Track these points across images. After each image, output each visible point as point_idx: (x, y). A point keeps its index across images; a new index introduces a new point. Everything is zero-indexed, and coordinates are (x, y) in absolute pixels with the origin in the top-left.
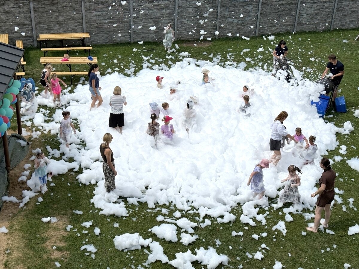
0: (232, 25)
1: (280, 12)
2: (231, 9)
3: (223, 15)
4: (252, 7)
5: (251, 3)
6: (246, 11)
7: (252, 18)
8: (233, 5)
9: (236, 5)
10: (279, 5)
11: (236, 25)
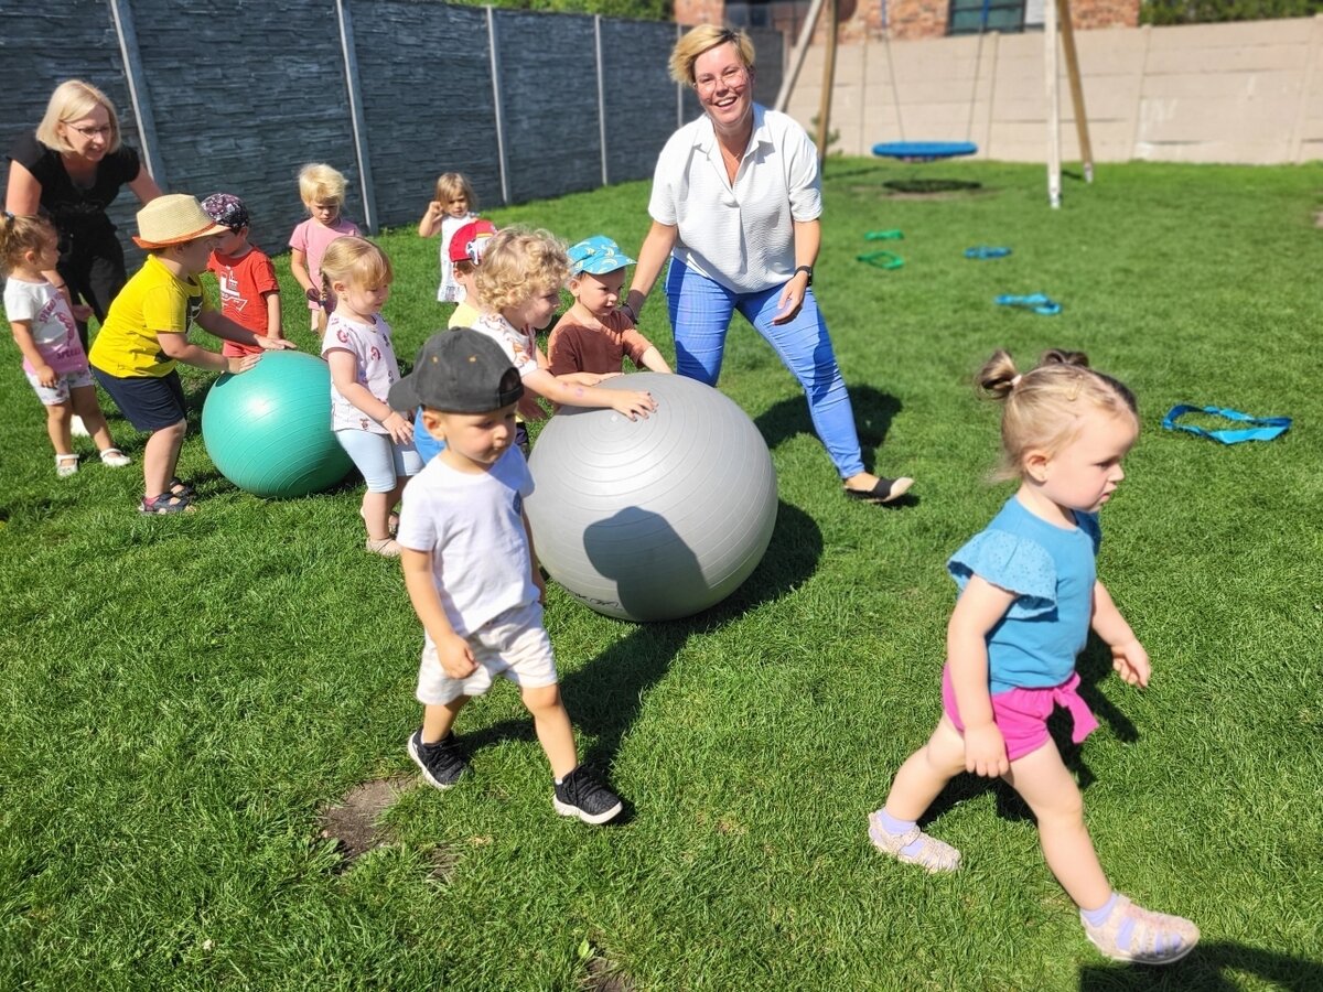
0: (238, 176)
1: (437, 103)
2: (207, 73)
3: (170, 113)
4: (315, 68)
5: (303, 42)
6: (290, 89)
7: (327, 132)
8: (214, 49)
9: (231, 46)
10: (426, 61)
11: (261, 176)
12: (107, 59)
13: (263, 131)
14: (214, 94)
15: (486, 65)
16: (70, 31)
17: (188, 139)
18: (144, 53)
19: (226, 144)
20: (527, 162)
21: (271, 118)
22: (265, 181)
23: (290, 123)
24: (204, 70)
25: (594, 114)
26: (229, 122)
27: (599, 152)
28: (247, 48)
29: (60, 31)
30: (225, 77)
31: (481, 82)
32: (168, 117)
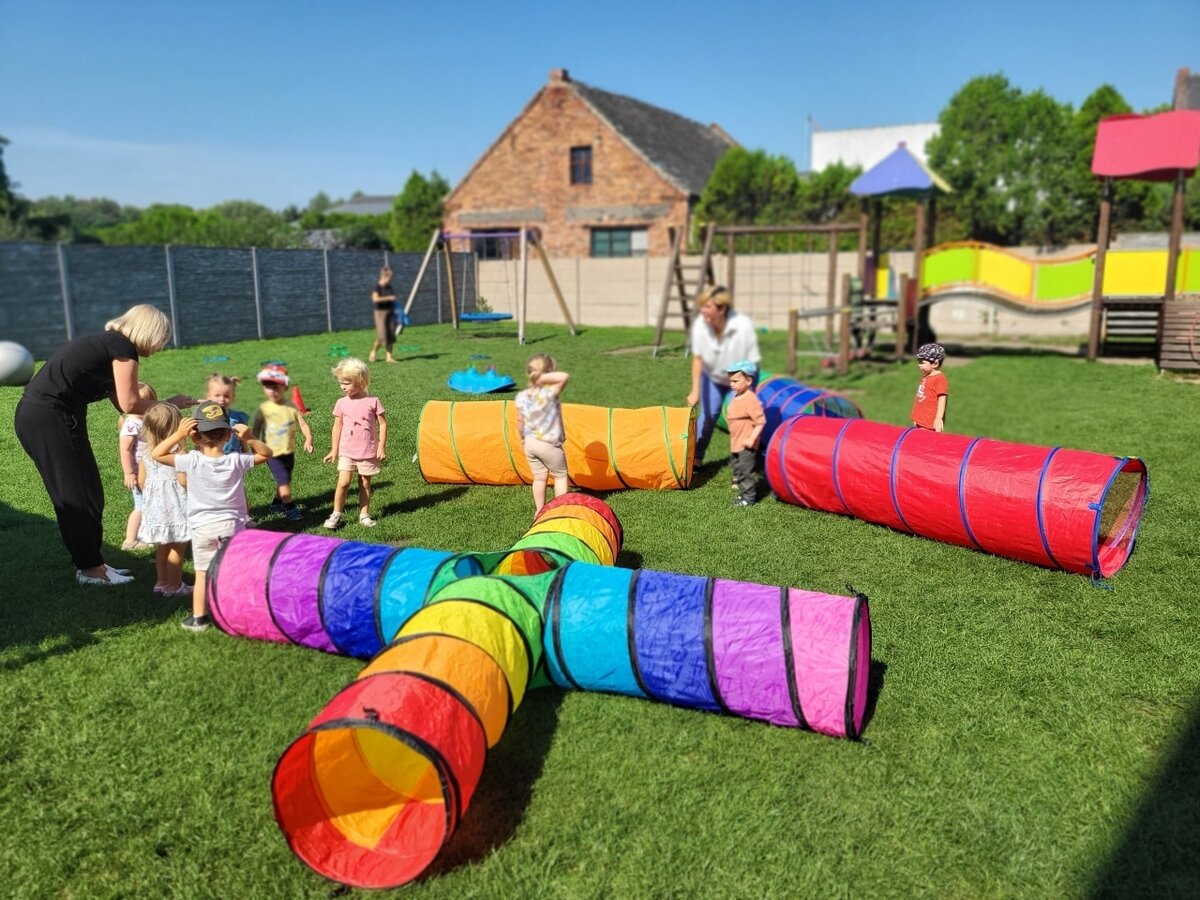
1: (220, 291)
2: (98, 279)
5: (147, 266)
12: (54, 275)
14: (101, 288)
15: (250, 274)
16: (40, 266)
17: (87, 306)
18: (70, 272)
19: (104, 307)
20: (275, 319)
25: (322, 297)
26: (107, 299)
27: (326, 315)
28: (120, 269)
29: (36, 266)
30: (107, 281)
31: (247, 281)
32: (79, 297)
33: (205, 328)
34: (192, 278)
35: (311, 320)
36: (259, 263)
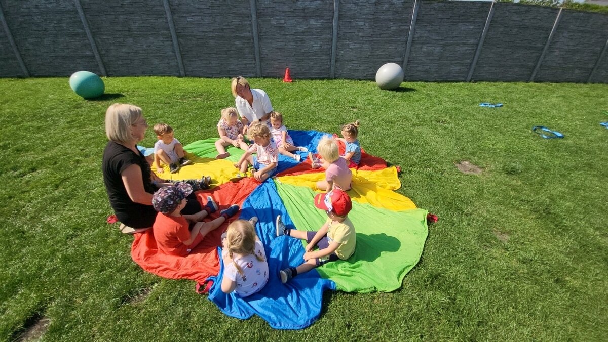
10: (520, 27)
12: (407, 23)
13: (444, 46)
14: (433, 33)
16: (400, 15)
17: (420, 46)
18: (418, 20)
19: (431, 48)
20: (550, 67)
21: (449, 42)
22: (438, 60)
23: (454, 44)
24: (433, 26)
26: (435, 42)
28: (451, 20)
29: (397, 15)
30: (439, 29)
32: (417, 39)
33: (494, 68)
34: (501, 30)
35: (577, 71)
36: (559, 22)
